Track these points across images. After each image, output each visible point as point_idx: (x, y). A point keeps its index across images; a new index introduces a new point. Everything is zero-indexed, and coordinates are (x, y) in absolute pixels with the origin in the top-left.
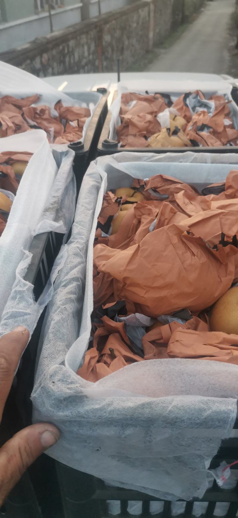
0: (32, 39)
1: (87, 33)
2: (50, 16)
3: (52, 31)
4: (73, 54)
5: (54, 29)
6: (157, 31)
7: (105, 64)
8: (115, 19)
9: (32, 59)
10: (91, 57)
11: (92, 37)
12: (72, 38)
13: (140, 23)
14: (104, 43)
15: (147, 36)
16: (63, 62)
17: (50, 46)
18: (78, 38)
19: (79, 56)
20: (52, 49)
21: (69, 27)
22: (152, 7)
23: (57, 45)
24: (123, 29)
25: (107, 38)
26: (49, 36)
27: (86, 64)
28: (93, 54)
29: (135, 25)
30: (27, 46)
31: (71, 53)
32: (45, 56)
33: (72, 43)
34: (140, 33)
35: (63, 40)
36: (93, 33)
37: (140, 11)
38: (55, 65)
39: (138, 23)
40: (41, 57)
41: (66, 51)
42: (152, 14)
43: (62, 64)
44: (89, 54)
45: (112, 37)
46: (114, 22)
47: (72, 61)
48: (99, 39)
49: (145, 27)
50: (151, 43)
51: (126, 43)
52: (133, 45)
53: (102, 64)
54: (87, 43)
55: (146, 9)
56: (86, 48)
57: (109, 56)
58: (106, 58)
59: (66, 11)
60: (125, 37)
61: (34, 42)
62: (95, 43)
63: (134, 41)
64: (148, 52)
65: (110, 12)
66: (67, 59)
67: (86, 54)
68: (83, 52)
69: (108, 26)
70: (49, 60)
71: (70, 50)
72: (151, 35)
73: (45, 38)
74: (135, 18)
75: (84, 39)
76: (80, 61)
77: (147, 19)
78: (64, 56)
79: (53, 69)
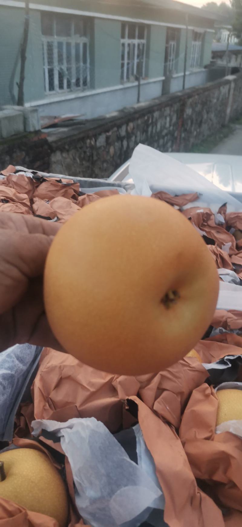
0: (120, 108)
1: (171, 106)
2: (139, 86)
3: (138, 101)
4: (156, 125)
5: (141, 99)
6: (235, 107)
7: (183, 135)
8: (198, 94)
9: (119, 127)
10: (171, 128)
11: (175, 109)
12: (158, 110)
13: (220, 99)
14: (185, 116)
15: (225, 112)
16: (146, 131)
17: (137, 115)
18: (163, 109)
19: (161, 127)
20: (138, 119)
21: (155, 99)
22: (233, 85)
23: (143, 115)
24: (204, 104)
25: (189, 111)
26: (136, 106)
27: (167, 135)
28: (174, 126)
29: (215, 101)
30: (115, 114)
31: (154, 124)
32: (131, 125)
33: (156, 114)
34: (219, 108)
35: (149, 111)
36: (176, 107)
37: (221, 88)
38: (139, 133)
39: (218, 99)
40: (127, 125)
41: (150, 121)
42: (232, 92)
43: (144, 134)
44: (170, 125)
45: (193, 110)
46: (196, 97)
47: (154, 131)
48: (181, 111)
49: (224, 104)
50: (227, 118)
51: (205, 117)
52: (211, 120)
53: (181, 136)
54: (170, 115)
55: (227, 87)
56: (168, 119)
57: (188, 128)
58: (185, 130)
59: (149, 83)
60: (205, 111)
61: (121, 111)
62: (177, 115)
63: (212, 116)
64: (223, 126)
65: (194, 88)
66: (150, 129)
67: (168, 125)
68: (165, 123)
69: (190, 100)
70: (134, 128)
71: (154, 120)
72: (228, 111)
73: (134, 108)
74: (216, 95)
75: (168, 111)
76: (161, 131)
77: (227, 96)
78: (148, 126)
79: (136, 137)
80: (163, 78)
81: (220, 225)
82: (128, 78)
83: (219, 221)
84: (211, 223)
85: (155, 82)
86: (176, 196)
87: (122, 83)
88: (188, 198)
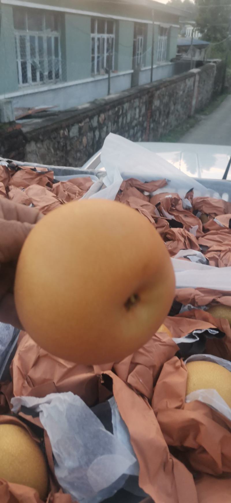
0: (92, 100)
1: (140, 98)
2: (109, 78)
3: (109, 93)
4: (126, 116)
5: (111, 91)
6: (200, 99)
7: (152, 126)
8: (165, 87)
9: (91, 118)
10: (141, 119)
11: (144, 101)
12: (127, 102)
13: (186, 92)
14: (153, 107)
15: (190, 103)
16: (117, 122)
17: (108, 107)
18: (132, 101)
19: (131, 118)
20: (109, 110)
21: (124, 91)
22: (197, 77)
23: (114, 107)
24: (171, 96)
25: (157, 103)
26: (107, 98)
27: (136, 125)
28: (143, 116)
29: (181, 93)
30: (87, 105)
31: (125, 115)
32: (102, 116)
33: (126, 106)
34: (185, 100)
35: (119, 102)
36: (145, 98)
37: (187, 80)
38: (110, 124)
39: (184, 92)
40: (99, 116)
41: (121, 112)
42: (197, 84)
43: (116, 124)
44: (140, 116)
45: (161, 101)
46: (164, 89)
47: (124, 122)
48: (149, 103)
49: (190, 96)
50: (193, 109)
51: (172, 108)
52: (177, 110)
53: (150, 126)
54: (139, 106)
55: (192, 79)
56: (137, 110)
57: (156, 119)
58: (154, 121)
59: (119, 76)
60: (172, 103)
61: (93, 103)
62: (146, 106)
63: (179, 107)
64: (189, 117)
65: (161, 80)
66: (120, 120)
67: (137, 116)
68: (135, 114)
69: (158, 92)
70: (105, 119)
71: (124, 111)
72: (194, 102)
73: (104, 100)
74: (182, 86)
75: (137, 102)
76: (131, 122)
77: (192, 88)
78: (118, 117)
79: (107, 127)
80: (132, 71)
81: (188, 209)
82: (98, 70)
83: (187, 206)
84: (179, 207)
85: (124, 75)
86: (146, 182)
87: (93, 76)
88: (157, 184)
